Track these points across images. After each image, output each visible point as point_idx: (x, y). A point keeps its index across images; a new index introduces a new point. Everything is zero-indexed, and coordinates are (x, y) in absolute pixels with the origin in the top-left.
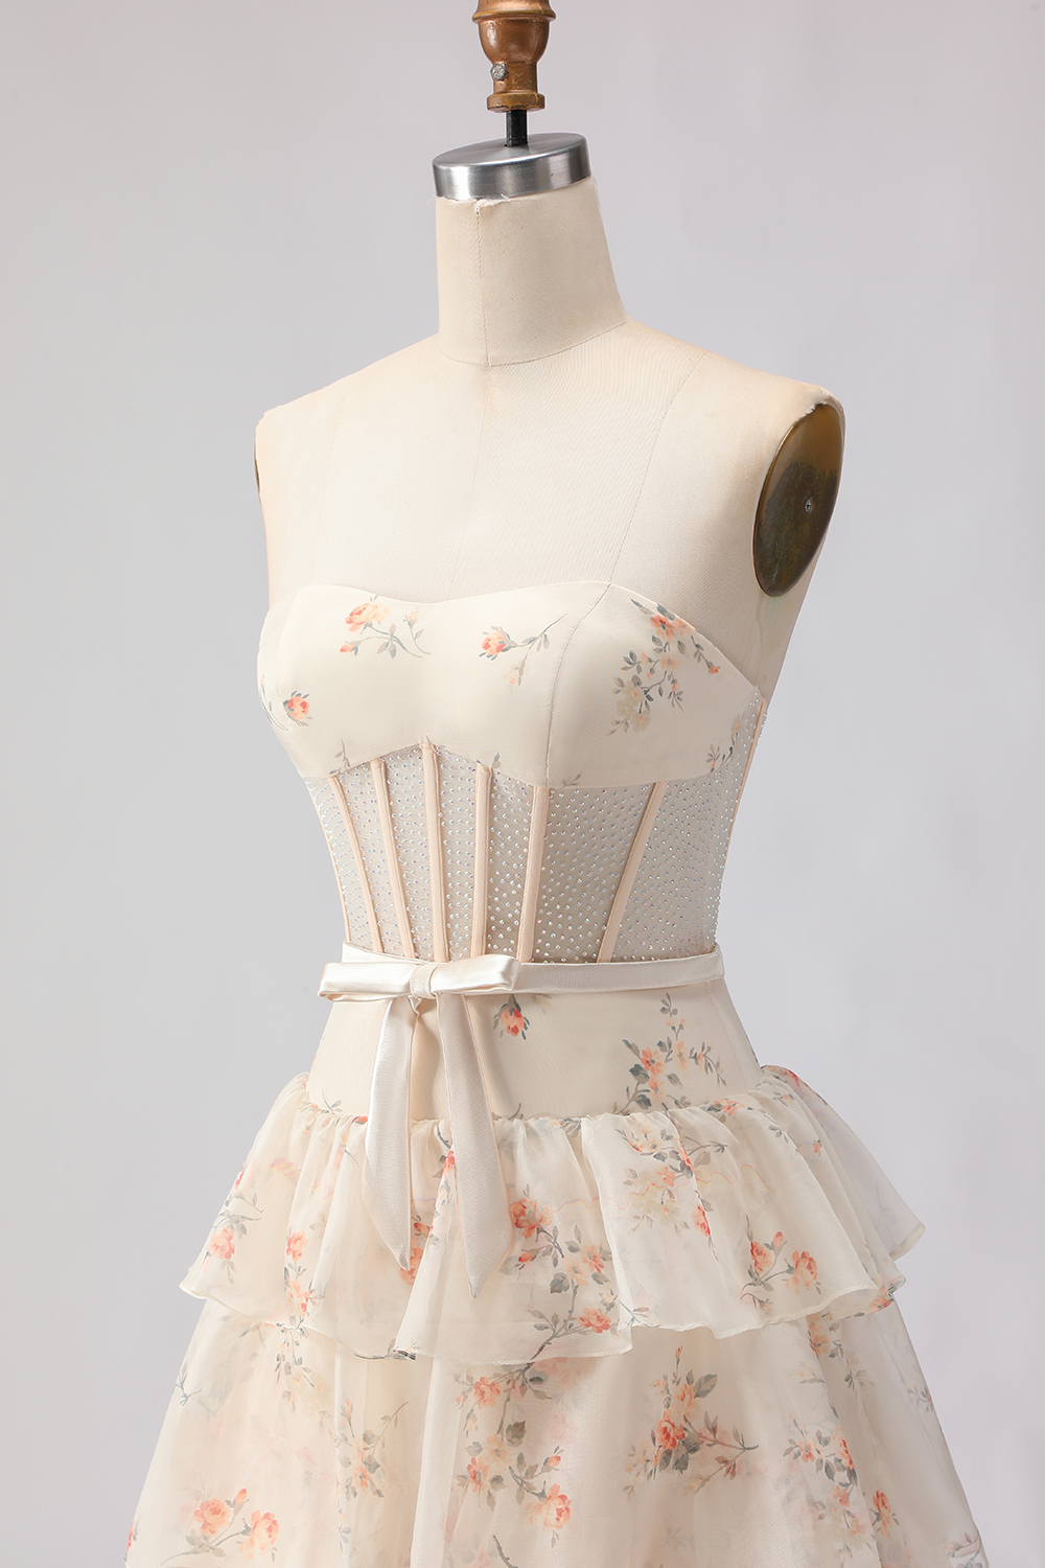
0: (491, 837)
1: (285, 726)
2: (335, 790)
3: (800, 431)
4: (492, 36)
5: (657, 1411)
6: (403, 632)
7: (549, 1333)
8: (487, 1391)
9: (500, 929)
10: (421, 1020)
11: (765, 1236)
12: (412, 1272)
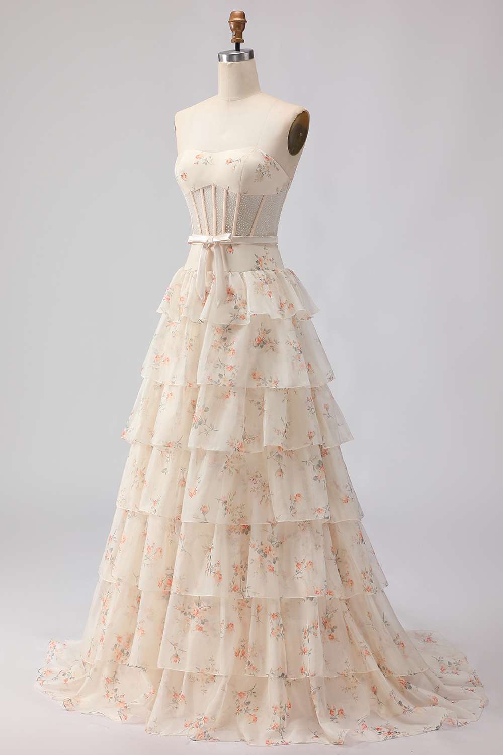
0: (227, 207)
1: (180, 181)
2: (192, 196)
3: (299, 117)
4: (233, 26)
5: (256, 335)
6: (208, 159)
7: (233, 318)
8: (219, 331)
9: (229, 228)
10: (210, 249)
11: (284, 301)
12: (204, 303)
